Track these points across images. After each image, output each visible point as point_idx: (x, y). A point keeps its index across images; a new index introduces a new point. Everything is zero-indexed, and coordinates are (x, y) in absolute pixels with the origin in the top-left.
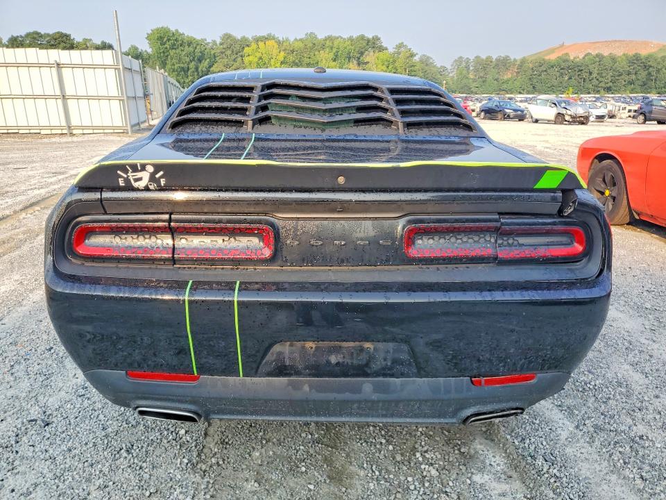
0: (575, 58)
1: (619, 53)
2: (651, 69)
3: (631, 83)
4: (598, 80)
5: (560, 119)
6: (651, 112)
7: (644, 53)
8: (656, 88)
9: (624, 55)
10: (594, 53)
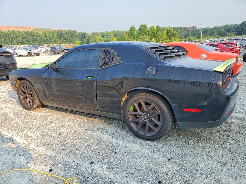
0: (5, 32)
1: (21, 30)
2: (34, 36)
3: (29, 41)
4: (16, 40)
5: (29, 55)
6: (56, 51)
7: (30, 30)
8: (37, 43)
9: (23, 31)
10: (12, 30)
